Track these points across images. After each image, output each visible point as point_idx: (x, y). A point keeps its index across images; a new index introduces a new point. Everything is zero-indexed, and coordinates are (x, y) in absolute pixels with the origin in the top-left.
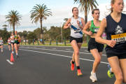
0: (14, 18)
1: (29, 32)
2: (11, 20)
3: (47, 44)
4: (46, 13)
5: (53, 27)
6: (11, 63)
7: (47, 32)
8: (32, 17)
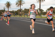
0: (8, 5)
1: (15, 11)
2: (7, 6)
3: (23, 16)
4: (23, 2)
5: (25, 9)
6: (8, 25)
7: (23, 11)
8: (16, 4)
